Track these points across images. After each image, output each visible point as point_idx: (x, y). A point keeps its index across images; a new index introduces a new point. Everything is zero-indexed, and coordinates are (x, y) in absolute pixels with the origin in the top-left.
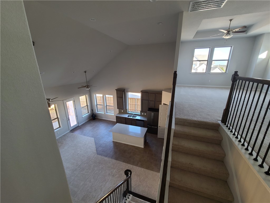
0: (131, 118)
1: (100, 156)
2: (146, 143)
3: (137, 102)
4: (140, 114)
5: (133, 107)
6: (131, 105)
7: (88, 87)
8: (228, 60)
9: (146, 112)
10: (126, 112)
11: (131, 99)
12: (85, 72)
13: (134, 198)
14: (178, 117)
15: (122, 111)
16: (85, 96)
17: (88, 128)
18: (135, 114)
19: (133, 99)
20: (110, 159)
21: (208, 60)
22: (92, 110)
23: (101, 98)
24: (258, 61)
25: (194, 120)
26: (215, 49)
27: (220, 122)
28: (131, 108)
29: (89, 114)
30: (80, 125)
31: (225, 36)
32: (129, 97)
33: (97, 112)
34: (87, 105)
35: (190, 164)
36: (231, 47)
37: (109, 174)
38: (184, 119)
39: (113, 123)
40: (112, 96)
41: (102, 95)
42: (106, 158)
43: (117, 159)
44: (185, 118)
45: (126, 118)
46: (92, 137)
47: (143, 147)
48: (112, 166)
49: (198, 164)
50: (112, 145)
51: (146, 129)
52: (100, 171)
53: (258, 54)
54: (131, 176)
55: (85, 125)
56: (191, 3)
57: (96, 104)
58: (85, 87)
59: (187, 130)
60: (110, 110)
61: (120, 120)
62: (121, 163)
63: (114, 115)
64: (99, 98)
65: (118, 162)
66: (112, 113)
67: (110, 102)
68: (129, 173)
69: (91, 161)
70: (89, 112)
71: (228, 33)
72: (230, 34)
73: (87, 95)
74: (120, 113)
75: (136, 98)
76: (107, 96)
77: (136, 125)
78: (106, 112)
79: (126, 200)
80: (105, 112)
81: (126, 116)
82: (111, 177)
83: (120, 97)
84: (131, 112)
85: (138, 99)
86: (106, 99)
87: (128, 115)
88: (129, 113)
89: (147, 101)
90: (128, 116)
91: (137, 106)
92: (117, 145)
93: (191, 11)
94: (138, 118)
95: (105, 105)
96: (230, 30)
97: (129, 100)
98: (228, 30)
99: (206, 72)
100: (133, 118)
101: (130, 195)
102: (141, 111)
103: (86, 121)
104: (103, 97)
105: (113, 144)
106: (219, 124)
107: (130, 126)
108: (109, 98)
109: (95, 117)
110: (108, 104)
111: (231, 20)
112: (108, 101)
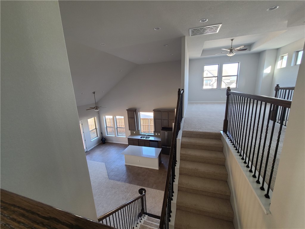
0: (145, 139)
1: (112, 181)
2: (160, 164)
3: (150, 122)
4: (153, 135)
5: (146, 128)
6: (144, 126)
7: (97, 108)
8: (237, 76)
9: (160, 132)
10: (138, 134)
11: (144, 120)
12: (94, 93)
13: (149, 218)
14: (185, 130)
15: (135, 133)
16: (93, 118)
17: (98, 153)
18: (148, 135)
19: (146, 120)
20: (123, 183)
21: (218, 76)
22: (102, 133)
23: (111, 120)
24: (264, 75)
25: (199, 132)
26: (224, 65)
27: (222, 132)
28: (144, 130)
29: (99, 138)
30: (88, 150)
31: (228, 54)
32: (141, 118)
33: (107, 135)
34: (96, 128)
35: (195, 169)
36: (239, 63)
37: (123, 198)
38: (190, 132)
39: (125, 146)
40: (123, 117)
41: (111, 117)
42: (119, 183)
43: (130, 182)
44: (192, 130)
45: (138, 139)
46: (103, 162)
47: (157, 169)
48: (126, 190)
49: (202, 168)
50: (124, 168)
51: (160, 149)
52: (113, 196)
53: (263, 69)
54: (145, 194)
55: (94, 150)
56: (190, 30)
57: (105, 126)
58: (94, 108)
59: (193, 141)
60: (121, 133)
61: (132, 142)
62: (135, 186)
63: (125, 137)
64: (109, 120)
65: (132, 185)
66: (124, 136)
67: (120, 124)
68: (144, 192)
69: (102, 187)
70: (98, 135)
71: (231, 51)
72: (232, 52)
73: (96, 118)
74: (132, 134)
75: (150, 119)
76: (117, 117)
77: (150, 146)
78: (117, 135)
79: (141, 219)
80: (115, 135)
81: (139, 137)
82: (124, 201)
83: (131, 118)
84: (144, 133)
85: (151, 119)
86: (116, 120)
87: (141, 136)
88: (142, 134)
89: (160, 120)
90: (141, 138)
91: (150, 127)
92: (129, 168)
93: (191, 36)
94: (152, 138)
95: (116, 127)
96: (233, 49)
97: (142, 121)
98: (231, 49)
99: (217, 88)
100: (146, 139)
101: (145, 216)
102: (155, 132)
103: (95, 146)
104: (113, 119)
105: (126, 168)
106: (221, 133)
107: (143, 147)
108: (120, 120)
109: (104, 140)
110: (118, 126)
111: (232, 40)
112: (119, 123)
